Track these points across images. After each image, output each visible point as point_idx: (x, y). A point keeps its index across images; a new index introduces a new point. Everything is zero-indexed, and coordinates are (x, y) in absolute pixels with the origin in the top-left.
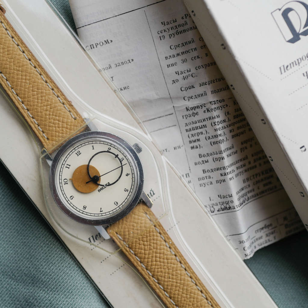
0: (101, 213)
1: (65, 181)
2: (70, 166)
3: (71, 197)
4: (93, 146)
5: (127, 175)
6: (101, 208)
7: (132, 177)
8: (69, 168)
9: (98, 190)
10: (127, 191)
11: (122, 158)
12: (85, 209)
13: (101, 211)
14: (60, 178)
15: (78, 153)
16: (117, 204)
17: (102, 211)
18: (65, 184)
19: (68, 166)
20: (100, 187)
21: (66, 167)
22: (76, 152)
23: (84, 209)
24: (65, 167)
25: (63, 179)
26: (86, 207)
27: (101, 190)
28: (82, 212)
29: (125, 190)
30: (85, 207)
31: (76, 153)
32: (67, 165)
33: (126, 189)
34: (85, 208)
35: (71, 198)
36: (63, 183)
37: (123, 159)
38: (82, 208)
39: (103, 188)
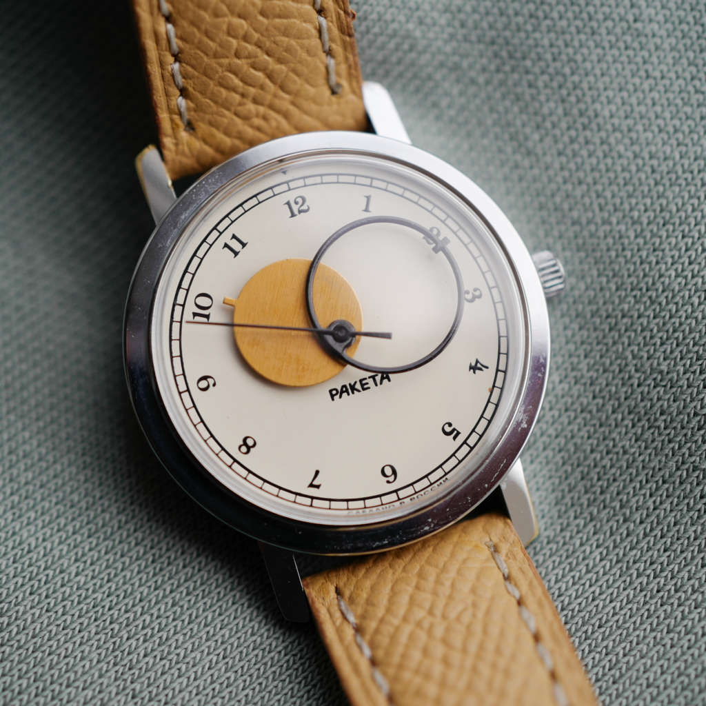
0: (313, 492)
2: (244, 245)
3: (205, 378)
4: (368, 198)
5: (474, 368)
6: (317, 472)
7: (494, 386)
8: (236, 254)
9: (331, 391)
10: (455, 438)
11: (475, 290)
12: (248, 452)
13: (311, 485)
14: (185, 286)
15: (296, 203)
16: (391, 479)
17: (318, 487)
18: (195, 315)
19: (236, 246)
20: (352, 375)
21: (226, 246)
22: (291, 197)
23: (244, 449)
24: (221, 242)
25: (194, 292)
26: (255, 444)
27: (345, 395)
28: (229, 461)
29: (448, 429)
30: (250, 442)
31: (288, 203)
32: (234, 237)
33: (450, 425)
34: (247, 446)
35: (203, 384)
36: (191, 308)
37: (480, 297)
38: (232, 445)
39: (353, 388)
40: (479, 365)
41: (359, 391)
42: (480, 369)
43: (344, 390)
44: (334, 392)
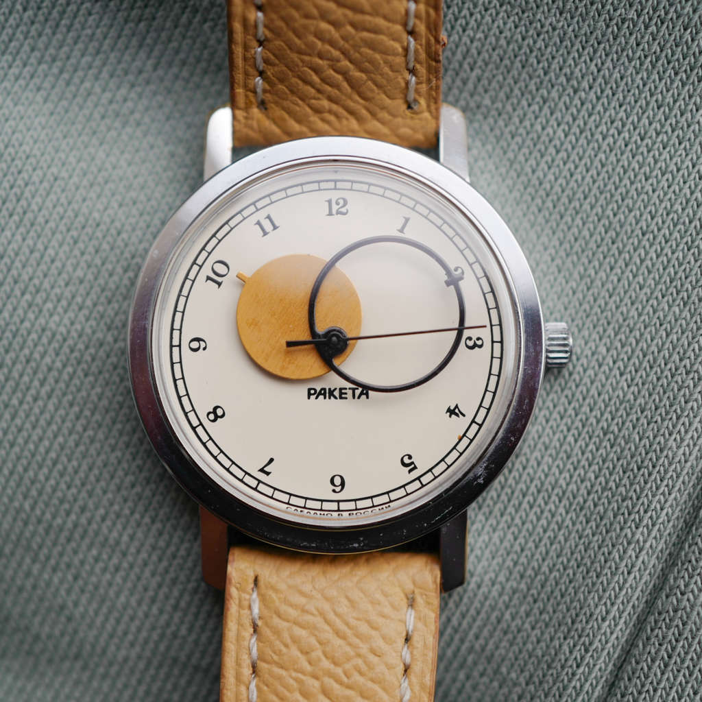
0: (262, 476)
2: (275, 228)
3: (198, 340)
4: (407, 220)
5: (451, 412)
6: (271, 460)
7: (464, 435)
8: (265, 233)
9: (309, 390)
10: (410, 471)
11: (478, 339)
12: (214, 421)
13: (262, 470)
14: (209, 248)
15: (337, 204)
16: (338, 489)
17: (268, 474)
18: (209, 278)
19: (267, 225)
20: (334, 381)
21: (259, 223)
22: (334, 196)
23: (212, 417)
24: (254, 219)
25: (214, 257)
26: (223, 416)
27: (321, 397)
28: (195, 423)
29: (406, 460)
30: (219, 412)
31: (330, 202)
32: (269, 217)
33: (410, 457)
34: (216, 414)
35: (195, 345)
36: (207, 271)
37: (481, 346)
38: (203, 409)
39: (331, 393)
40: (457, 411)
41: (336, 398)
42: (457, 415)
43: (322, 393)
44: (312, 392)
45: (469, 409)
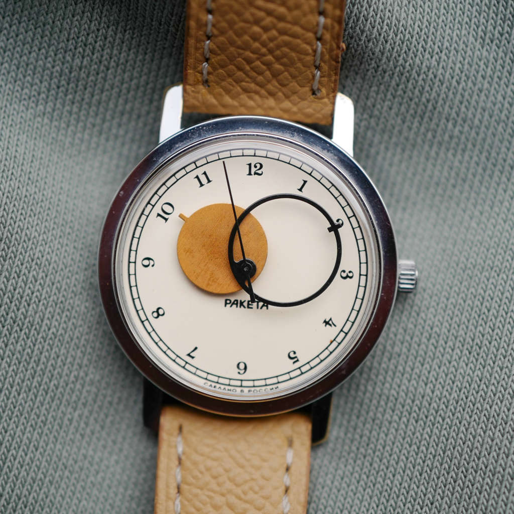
0: (188, 359)
1: (168, 209)
2: (209, 181)
3: (149, 259)
4: (305, 182)
5: (327, 323)
6: (196, 348)
7: (335, 339)
8: (202, 185)
9: (226, 300)
10: (294, 362)
11: (350, 272)
12: (157, 317)
13: (189, 355)
14: (160, 193)
15: (255, 167)
17: (193, 357)
18: (159, 215)
19: (203, 179)
21: (197, 177)
22: (253, 161)
23: (155, 315)
24: (194, 173)
25: (164, 200)
26: (163, 314)
27: (234, 306)
28: (144, 318)
29: (292, 355)
30: (161, 312)
31: (250, 165)
32: (205, 173)
33: (295, 353)
34: (158, 313)
35: (146, 262)
36: (157, 210)
37: (351, 277)
38: (150, 308)
39: (242, 304)
40: (330, 322)
41: (244, 307)
42: (330, 325)
43: (236, 303)
44: (228, 302)
45: (339, 322)
